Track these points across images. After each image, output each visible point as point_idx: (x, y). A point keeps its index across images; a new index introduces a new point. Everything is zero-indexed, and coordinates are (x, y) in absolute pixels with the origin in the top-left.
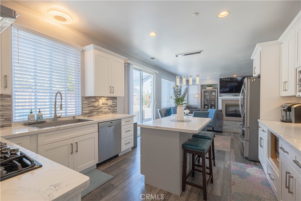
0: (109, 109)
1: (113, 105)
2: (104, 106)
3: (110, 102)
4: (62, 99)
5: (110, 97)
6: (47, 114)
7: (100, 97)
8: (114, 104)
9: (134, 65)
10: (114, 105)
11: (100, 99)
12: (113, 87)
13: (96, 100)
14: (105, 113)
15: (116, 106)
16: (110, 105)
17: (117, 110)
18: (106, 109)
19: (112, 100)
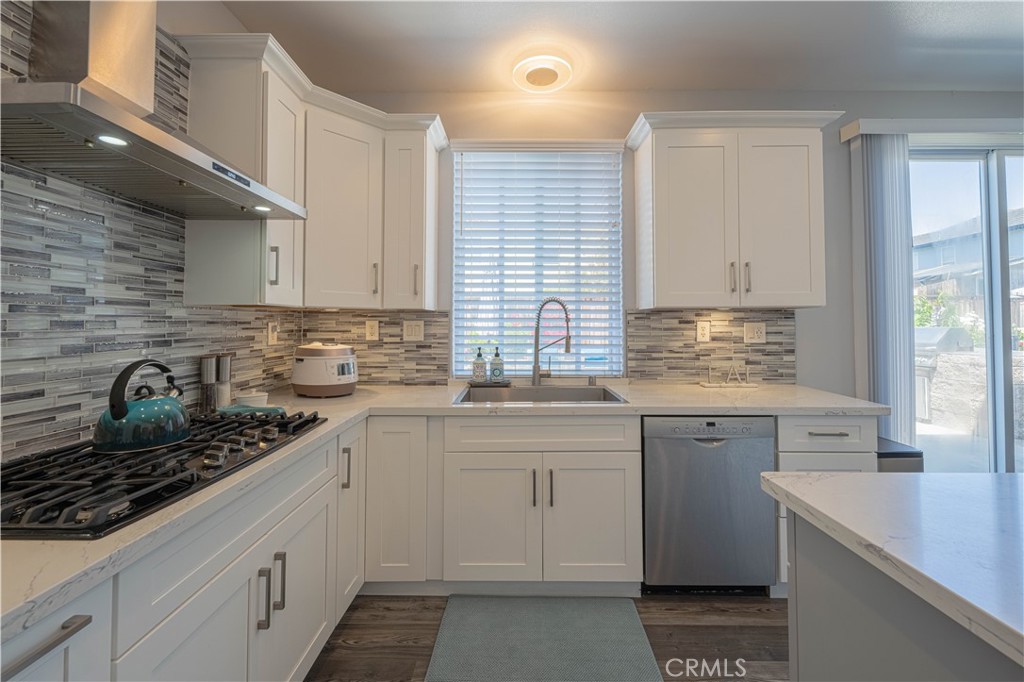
0: (748, 362)
1: (768, 343)
2: (720, 348)
3: (753, 334)
4: (568, 320)
5: (752, 310)
6: (518, 365)
7: (699, 312)
8: (773, 338)
9: (910, 135)
10: (780, 344)
11: (701, 318)
12: (747, 265)
13: (680, 322)
14: (725, 376)
15: (792, 351)
16: (752, 344)
17: (794, 368)
18: (730, 359)
19: (764, 324)
